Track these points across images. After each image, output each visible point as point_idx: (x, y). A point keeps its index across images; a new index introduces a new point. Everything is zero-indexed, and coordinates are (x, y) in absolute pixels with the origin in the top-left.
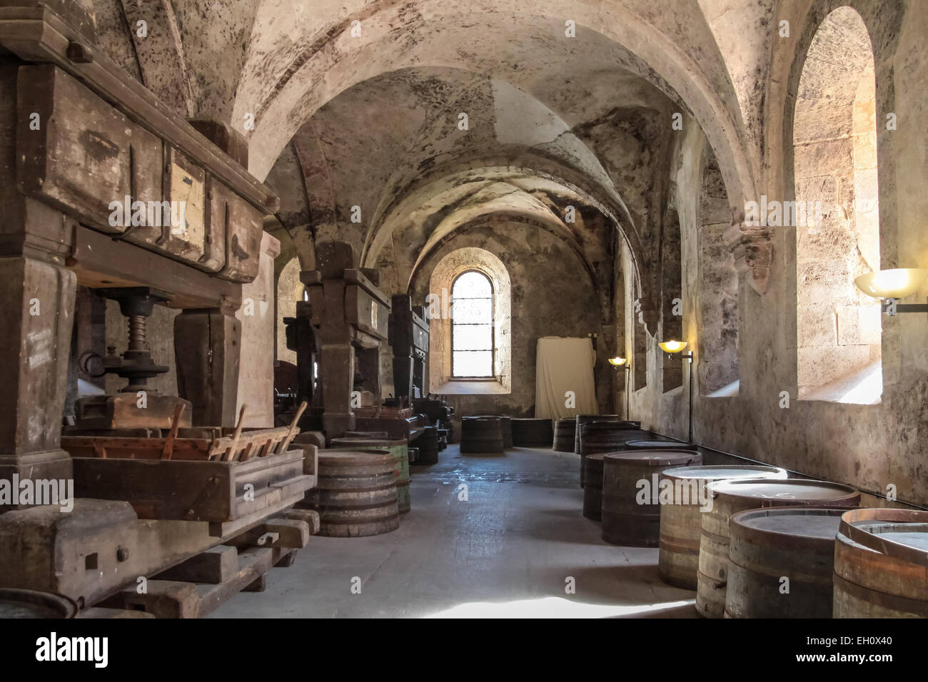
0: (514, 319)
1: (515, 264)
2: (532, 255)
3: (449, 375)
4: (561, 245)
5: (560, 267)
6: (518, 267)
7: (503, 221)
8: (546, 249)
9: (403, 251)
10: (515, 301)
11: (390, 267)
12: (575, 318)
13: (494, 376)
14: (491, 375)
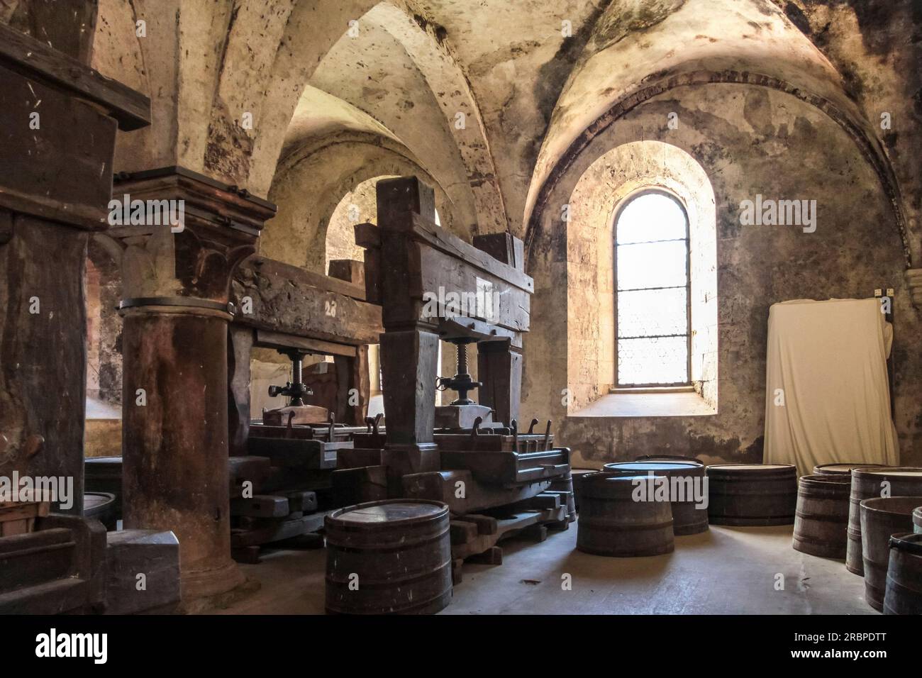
0: (724, 270)
1: (723, 164)
2: (757, 142)
3: (610, 381)
4: (815, 116)
5: (813, 160)
6: (730, 169)
7: (699, 84)
8: (783, 128)
9: (508, 152)
10: (725, 235)
11: (487, 185)
12: (844, 261)
13: (690, 383)
14: (685, 380)
